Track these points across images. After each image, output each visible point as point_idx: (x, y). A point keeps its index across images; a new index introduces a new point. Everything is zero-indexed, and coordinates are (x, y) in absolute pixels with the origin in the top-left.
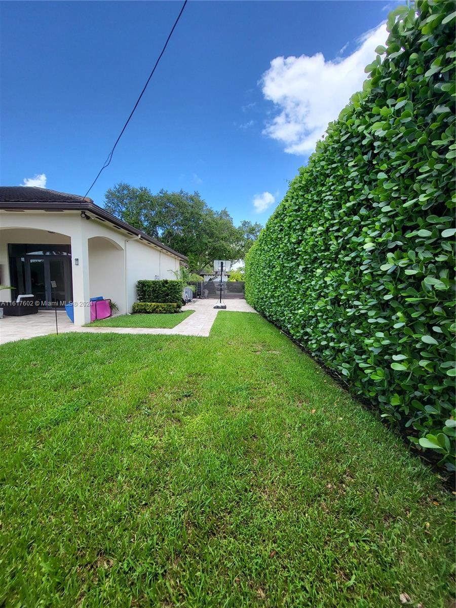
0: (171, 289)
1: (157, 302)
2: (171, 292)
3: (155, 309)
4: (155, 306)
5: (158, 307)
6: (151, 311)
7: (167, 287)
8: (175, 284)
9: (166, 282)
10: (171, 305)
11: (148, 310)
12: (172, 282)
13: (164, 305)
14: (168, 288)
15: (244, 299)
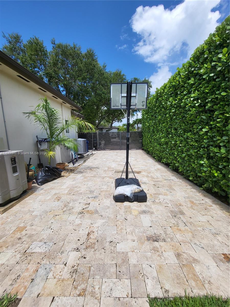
15: (143, 149)
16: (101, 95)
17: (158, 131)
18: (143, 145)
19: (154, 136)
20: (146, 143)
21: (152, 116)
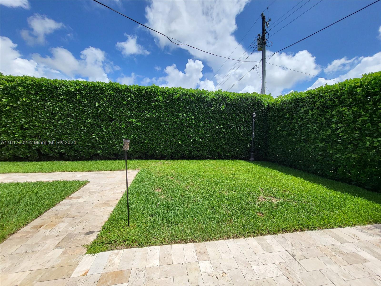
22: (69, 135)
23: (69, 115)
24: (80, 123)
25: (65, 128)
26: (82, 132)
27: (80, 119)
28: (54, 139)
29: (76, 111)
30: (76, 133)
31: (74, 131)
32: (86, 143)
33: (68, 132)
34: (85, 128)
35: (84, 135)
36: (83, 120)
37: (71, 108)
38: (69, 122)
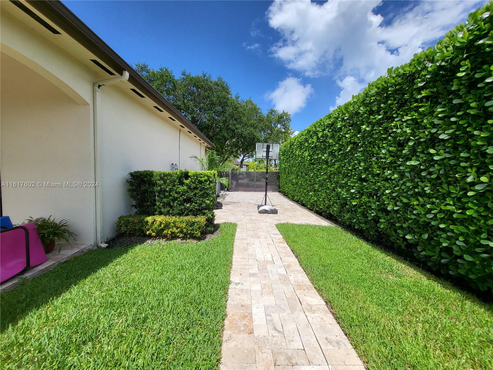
0: (196, 188)
1: (168, 213)
2: (195, 195)
3: (163, 230)
4: (161, 223)
5: (167, 226)
6: (154, 234)
7: (187, 185)
8: (203, 179)
9: (186, 175)
10: (194, 223)
11: (148, 233)
12: (196, 175)
13: (182, 221)
14: (189, 187)
15: (280, 192)
16: (235, 131)
17: (292, 173)
18: (279, 187)
19: (289, 178)
20: (283, 184)
21: (287, 159)
22: (429, 196)
23: (433, 141)
24: (467, 159)
25: (422, 179)
26: (470, 194)
27: (468, 147)
28: (398, 203)
29: (455, 123)
30: (449, 193)
31: (445, 186)
32: (484, 236)
33: (426, 189)
34: (484, 179)
35: (475, 205)
36: (478, 147)
37: (440, 119)
38: (430, 162)
